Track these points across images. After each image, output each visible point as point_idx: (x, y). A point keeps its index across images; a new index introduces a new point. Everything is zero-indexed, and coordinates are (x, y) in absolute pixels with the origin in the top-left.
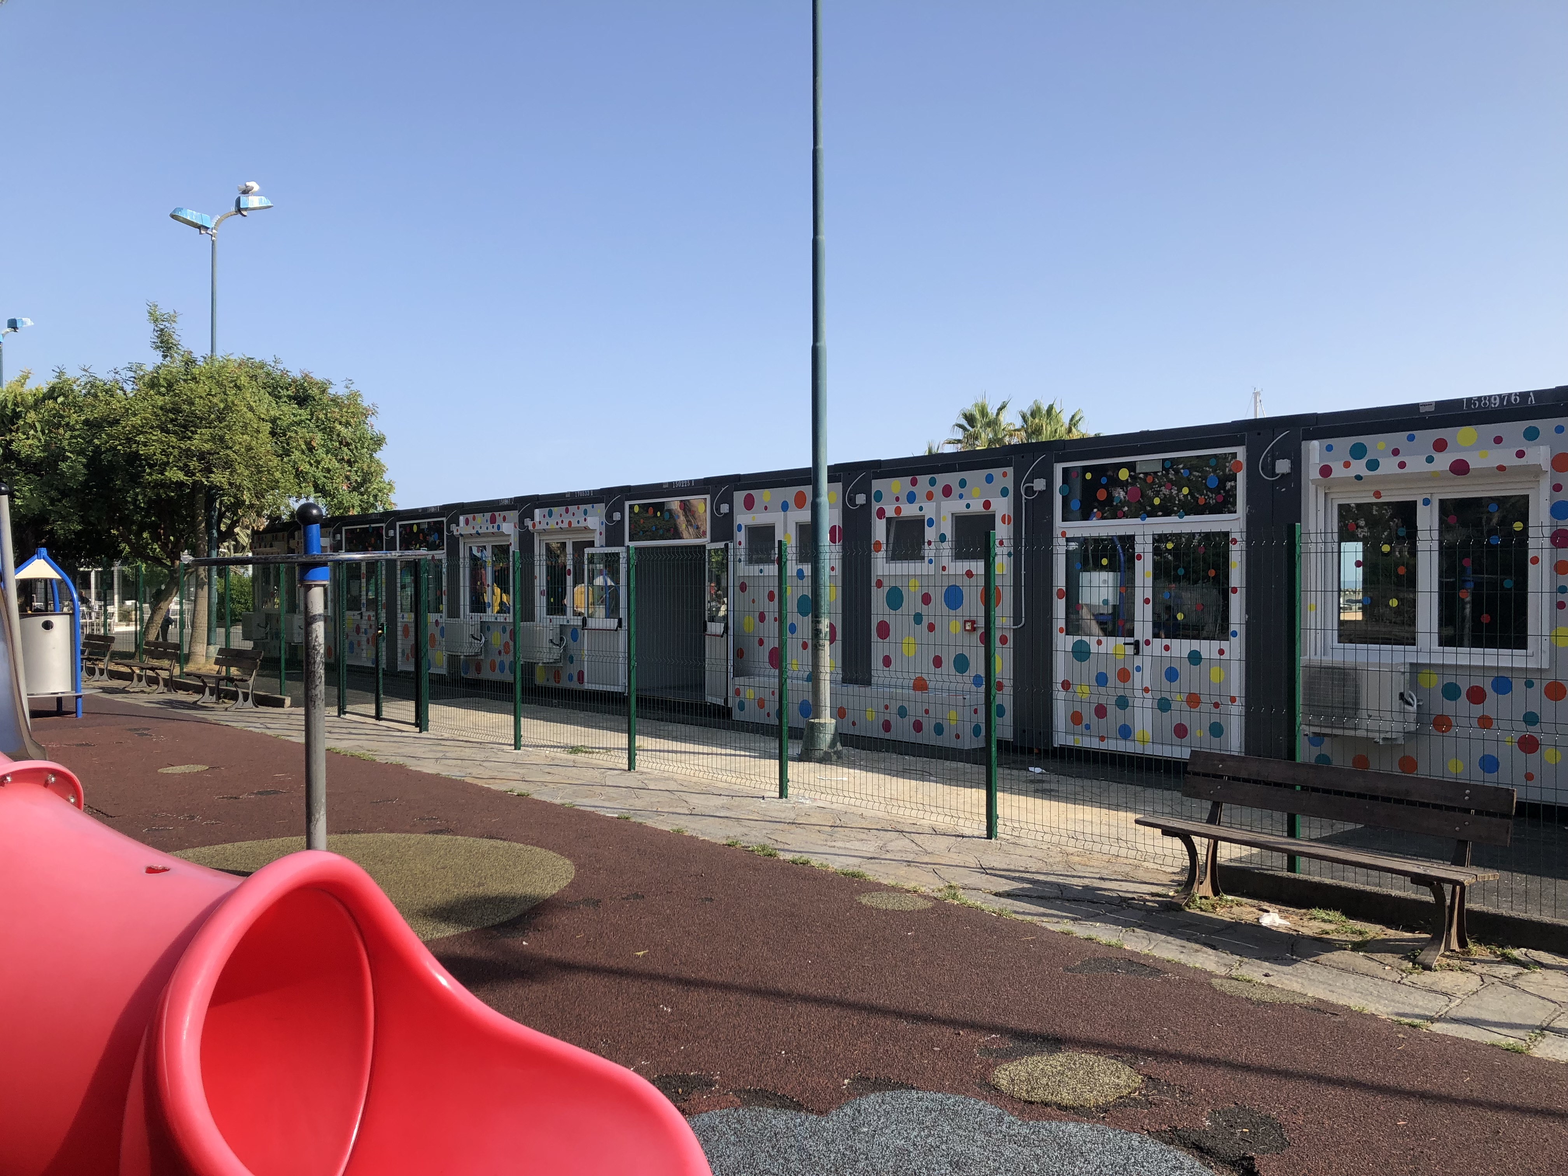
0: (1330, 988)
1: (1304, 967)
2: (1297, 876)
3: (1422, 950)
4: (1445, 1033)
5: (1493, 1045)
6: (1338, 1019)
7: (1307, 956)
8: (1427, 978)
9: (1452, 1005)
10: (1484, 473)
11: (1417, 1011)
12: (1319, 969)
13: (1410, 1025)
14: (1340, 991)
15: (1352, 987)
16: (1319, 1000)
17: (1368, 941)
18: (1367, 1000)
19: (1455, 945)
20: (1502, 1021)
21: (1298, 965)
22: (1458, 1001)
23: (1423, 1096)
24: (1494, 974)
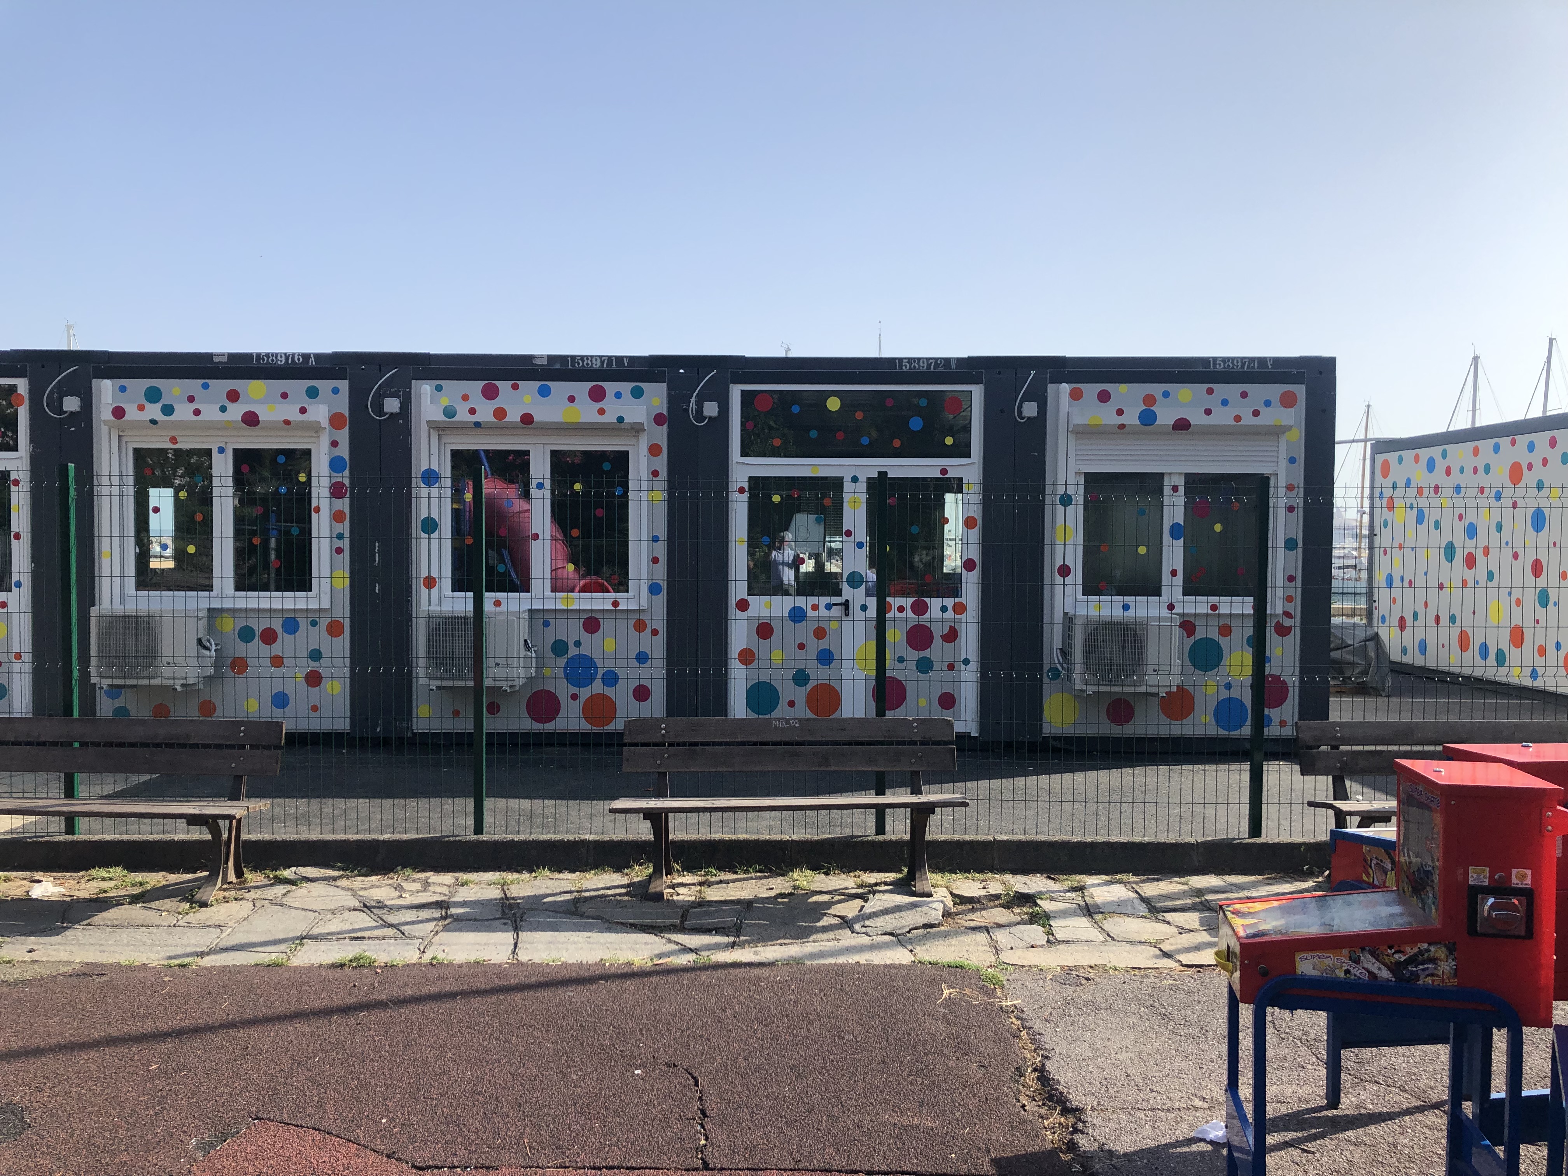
0: (102, 948)
1: (77, 934)
2: (76, 837)
3: (199, 889)
4: (213, 964)
5: (257, 965)
6: (104, 978)
7: (78, 921)
8: (204, 914)
9: (224, 935)
10: (272, 426)
11: (189, 950)
12: (92, 931)
13: (180, 966)
14: (112, 949)
15: (125, 942)
16: (87, 964)
17: (148, 891)
18: (139, 951)
19: (232, 877)
20: (267, 939)
21: (68, 933)
22: (230, 930)
23: (180, 1033)
24: (266, 897)
